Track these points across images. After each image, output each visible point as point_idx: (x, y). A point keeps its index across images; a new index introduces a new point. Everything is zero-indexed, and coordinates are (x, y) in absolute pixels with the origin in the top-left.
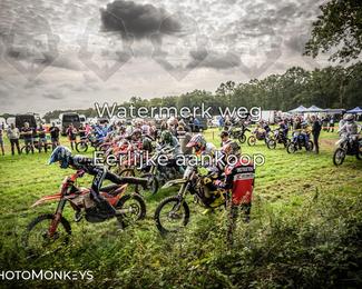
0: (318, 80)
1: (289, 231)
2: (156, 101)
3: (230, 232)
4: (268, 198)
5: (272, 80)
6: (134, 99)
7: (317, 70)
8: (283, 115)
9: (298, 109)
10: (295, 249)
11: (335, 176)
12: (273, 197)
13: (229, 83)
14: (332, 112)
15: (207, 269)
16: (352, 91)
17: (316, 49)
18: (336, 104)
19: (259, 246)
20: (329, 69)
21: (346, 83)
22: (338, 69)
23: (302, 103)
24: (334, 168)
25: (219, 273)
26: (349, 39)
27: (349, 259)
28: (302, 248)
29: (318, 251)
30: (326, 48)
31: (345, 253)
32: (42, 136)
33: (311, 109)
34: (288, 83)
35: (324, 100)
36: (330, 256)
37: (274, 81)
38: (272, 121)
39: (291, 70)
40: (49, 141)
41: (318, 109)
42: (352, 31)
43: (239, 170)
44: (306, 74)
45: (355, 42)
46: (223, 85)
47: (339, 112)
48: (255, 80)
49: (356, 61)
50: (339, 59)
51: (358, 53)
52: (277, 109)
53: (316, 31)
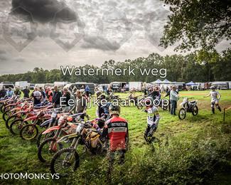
0: (168, 63)
1: (150, 169)
2: (55, 71)
3: (109, 172)
4: (137, 145)
5: (139, 61)
6: (37, 69)
7: (168, 56)
8: (147, 85)
9: (156, 82)
10: (154, 181)
11: (179, 127)
12: (140, 143)
13: (110, 61)
14: (177, 84)
16: (188, 71)
17: (166, 43)
18: (180, 79)
19: (129, 182)
20: (175, 56)
21: (184, 66)
22: (180, 57)
23: (159, 78)
24: (179, 122)
26: (186, 38)
28: (159, 180)
29: (168, 181)
30: (172, 43)
31: (185, 180)
33: (164, 82)
34: (150, 65)
35: (172, 77)
37: (141, 62)
38: (140, 89)
39: (152, 55)
41: (168, 82)
42: (187, 33)
43: (113, 125)
44: (161, 59)
45: (189, 40)
46: (106, 62)
47: (181, 84)
48: (129, 60)
49: (190, 52)
50: (180, 50)
51: (191, 47)
52: (143, 81)
53: (166, 31)
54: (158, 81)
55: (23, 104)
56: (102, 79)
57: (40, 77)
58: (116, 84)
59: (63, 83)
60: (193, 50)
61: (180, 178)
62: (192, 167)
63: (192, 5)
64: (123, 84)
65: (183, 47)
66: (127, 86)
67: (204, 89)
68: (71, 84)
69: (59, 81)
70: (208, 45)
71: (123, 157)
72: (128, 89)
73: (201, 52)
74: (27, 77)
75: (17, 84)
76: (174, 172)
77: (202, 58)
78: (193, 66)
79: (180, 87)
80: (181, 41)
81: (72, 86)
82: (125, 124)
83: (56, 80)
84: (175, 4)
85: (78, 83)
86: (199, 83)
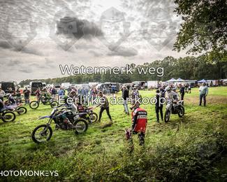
0: (181, 64)
1: (165, 150)
3: (132, 151)
4: (154, 132)
5: (156, 63)
7: (181, 58)
8: (163, 83)
10: (168, 160)
11: (191, 119)
13: (132, 65)
14: (190, 82)
15: (118, 173)
16: (200, 70)
17: (179, 48)
18: (192, 77)
20: (187, 58)
21: (197, 66)
22: (193, 59)
23: (173, 77)
24: (191, 114)
25: (125, 175)
26: (197, 42)
27: (196, 164)
28: (172, 159)
29: (180, 160)
30: (185, 47)
32: (19, 95)
33: (178, 80)
34: (165, 65)
35: (185, 76)
36: (186, 163)
37: (158, 64)
38: (157, 87)
39: (167, 58)
40: (23, 99)
41: (182, 80)
42: (198, 38)
44: (175, 60)
45: (200, 44)
47: (194, 81)
48: (147, 63)
49: (201, 54)
50: (191, 53)
51: (201, 50)
52: (160, 80)
53: (179, 38)
54: (172, 80)
56: (126, 79)
58: (137, 83)
59: (95, 83)
60: (204, 52)
63: (202, 12)
64: (143, 83)
65: (195, 50)
66: (146, 84)
67: (215, 86)
68: (100, 85)
69: (92, 82)
70: (218, 47)
72: (146, 87)
73: (212, 53)
74: (69, 80)
75: (63, 84)
77: (213, 59)
78: (205, 66)
79: (192, 84)
80: (193, 45)
81: (102, 86)
83: (90, 81)
84: (187, 13)
85: (107, 83)
86: (210, 81)
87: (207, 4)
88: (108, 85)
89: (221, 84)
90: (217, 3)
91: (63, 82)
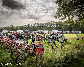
1: (51, 61)
2: (17, 26)
3: (36, 62)
4: (46, 52)
5: (47, 23)
6: (11, 26)
7: (57, 22)
8: (50, 32)
10: (52, 65)
12: (48, 52)
13: (37, 23)
14: (60, 32)
17: (57, 17)
19: (44, 65)
20: (59, 22)
22: (61, 22)
23: (54, 29)
26: (63, 16)
27: (64, 66)
28: (54, 65)
29: (57, 65)
31: (63, 65)
33: (56, 31)
35: (59, 29)
37: (48, 23)
38: (47, 33)
39: (52, 21)
41: (57, 31)
42: (64, 14)
43: (38, 46)
44: (55, 23)
45: (64, 17)
46: (36, 24)
47: (62, 31)
48: (44, 23)
49: (64, 21)
51: (65, 19)
52: (49, 30)
53: (57, 13)
54: (54, 30)
55: (6, 38)
56: (34, 29)
57: (12, 28)
59: (20, 31)
60: (65, 20)
61: (61, 64)
62: (65, 60)
63: (65, 5)
65: (62, 19)
67: (69, 33)
68: (23, 31)
70: (71, 18)
71: (41, 57)
72: (43, 33)
73: (68, 21)
74: (7, 28)
75: (4, 31)
76: (59, 62)
77: (69, 23)
78: (66, 25)
79: (61, 32)
80: (62, 17)
82: (42, 45)
83: (18, 30)
84: (60, 4)
85: (26, 31)
86: (67, 31)
87: (67, 1)
88: (27, 32)
89: (71, 33)
90: (70, 2)
91: (4, 29)
